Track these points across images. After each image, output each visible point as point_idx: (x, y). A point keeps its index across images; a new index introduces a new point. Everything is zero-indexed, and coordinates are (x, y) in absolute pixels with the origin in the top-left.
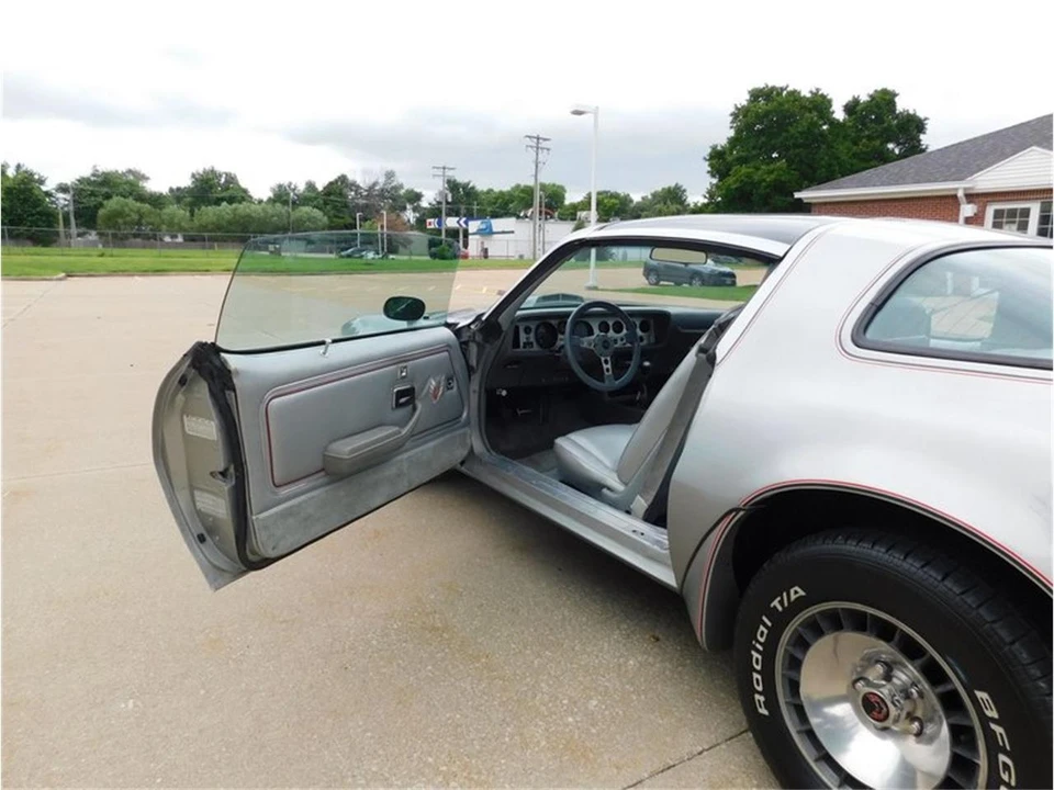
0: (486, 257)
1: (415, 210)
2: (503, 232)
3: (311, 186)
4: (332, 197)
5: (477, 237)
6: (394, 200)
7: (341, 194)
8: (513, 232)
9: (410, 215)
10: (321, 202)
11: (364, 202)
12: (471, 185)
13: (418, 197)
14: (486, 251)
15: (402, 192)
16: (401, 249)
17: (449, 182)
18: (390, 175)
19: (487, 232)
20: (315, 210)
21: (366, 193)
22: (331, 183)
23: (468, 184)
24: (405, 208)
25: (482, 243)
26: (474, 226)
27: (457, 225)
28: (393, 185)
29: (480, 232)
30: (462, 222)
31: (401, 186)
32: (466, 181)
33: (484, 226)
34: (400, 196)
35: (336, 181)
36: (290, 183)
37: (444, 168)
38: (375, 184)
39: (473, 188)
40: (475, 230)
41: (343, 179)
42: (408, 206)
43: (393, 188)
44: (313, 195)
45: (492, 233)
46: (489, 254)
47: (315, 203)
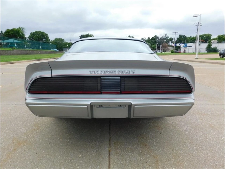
0: (185, 52)
1: (172, 42)
2: (190, 46)
3: (149, 38)
4: (153, 40)
5: (183, 48)
6: (167, 40)
7: (155, 40)
8: (192, 46)
9: (170, 43)
10: (150, 41)
11: (160, 41)
12: (185, 36)
13: (172, 39)
14: (185, 51)
15: (169, 38)
16: (167, 51)
17: (180, 35)
18: (166, 35)
19: (186, 47)
20: (149, 43)
21: (160, 39)
22: (153, 37)
23: (184, 36)
24: (169, 42)
25: (184, 49)
26: (182, 45)
27: (179, 45)
28: (166, 37)
29: (184, 47)
30: (180, 45)
31: (168, 37)
32: (184, 35)
33: (185, 45)
34: (168, 39)
35: (154, 37)
36: (144, 38)
37: (175, 32)
38: (162, 37)
39: (186, 36)
40: (183, 46)
41: (156, 36)
42: (170, 41)
43: (166, 38)
44: (149, 40)
45: (187, 47)
46: (186, 52)
47: (149, 42)
